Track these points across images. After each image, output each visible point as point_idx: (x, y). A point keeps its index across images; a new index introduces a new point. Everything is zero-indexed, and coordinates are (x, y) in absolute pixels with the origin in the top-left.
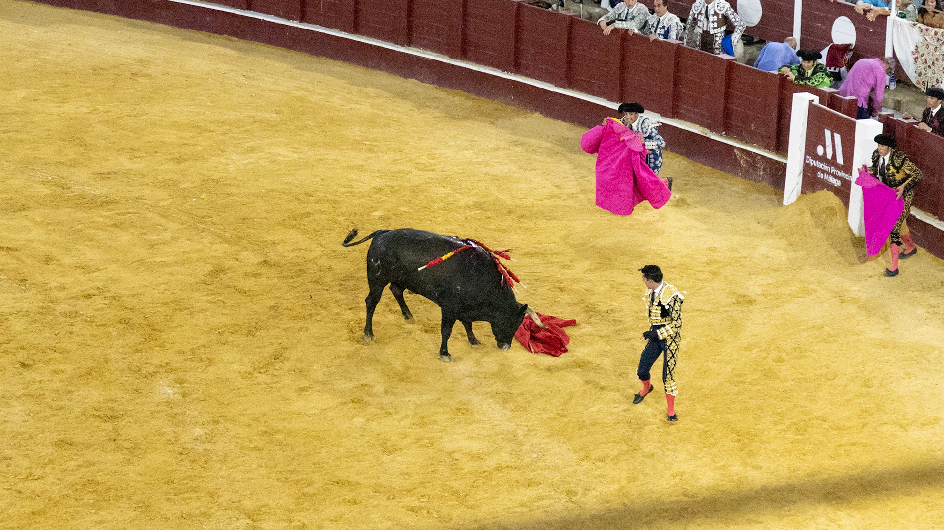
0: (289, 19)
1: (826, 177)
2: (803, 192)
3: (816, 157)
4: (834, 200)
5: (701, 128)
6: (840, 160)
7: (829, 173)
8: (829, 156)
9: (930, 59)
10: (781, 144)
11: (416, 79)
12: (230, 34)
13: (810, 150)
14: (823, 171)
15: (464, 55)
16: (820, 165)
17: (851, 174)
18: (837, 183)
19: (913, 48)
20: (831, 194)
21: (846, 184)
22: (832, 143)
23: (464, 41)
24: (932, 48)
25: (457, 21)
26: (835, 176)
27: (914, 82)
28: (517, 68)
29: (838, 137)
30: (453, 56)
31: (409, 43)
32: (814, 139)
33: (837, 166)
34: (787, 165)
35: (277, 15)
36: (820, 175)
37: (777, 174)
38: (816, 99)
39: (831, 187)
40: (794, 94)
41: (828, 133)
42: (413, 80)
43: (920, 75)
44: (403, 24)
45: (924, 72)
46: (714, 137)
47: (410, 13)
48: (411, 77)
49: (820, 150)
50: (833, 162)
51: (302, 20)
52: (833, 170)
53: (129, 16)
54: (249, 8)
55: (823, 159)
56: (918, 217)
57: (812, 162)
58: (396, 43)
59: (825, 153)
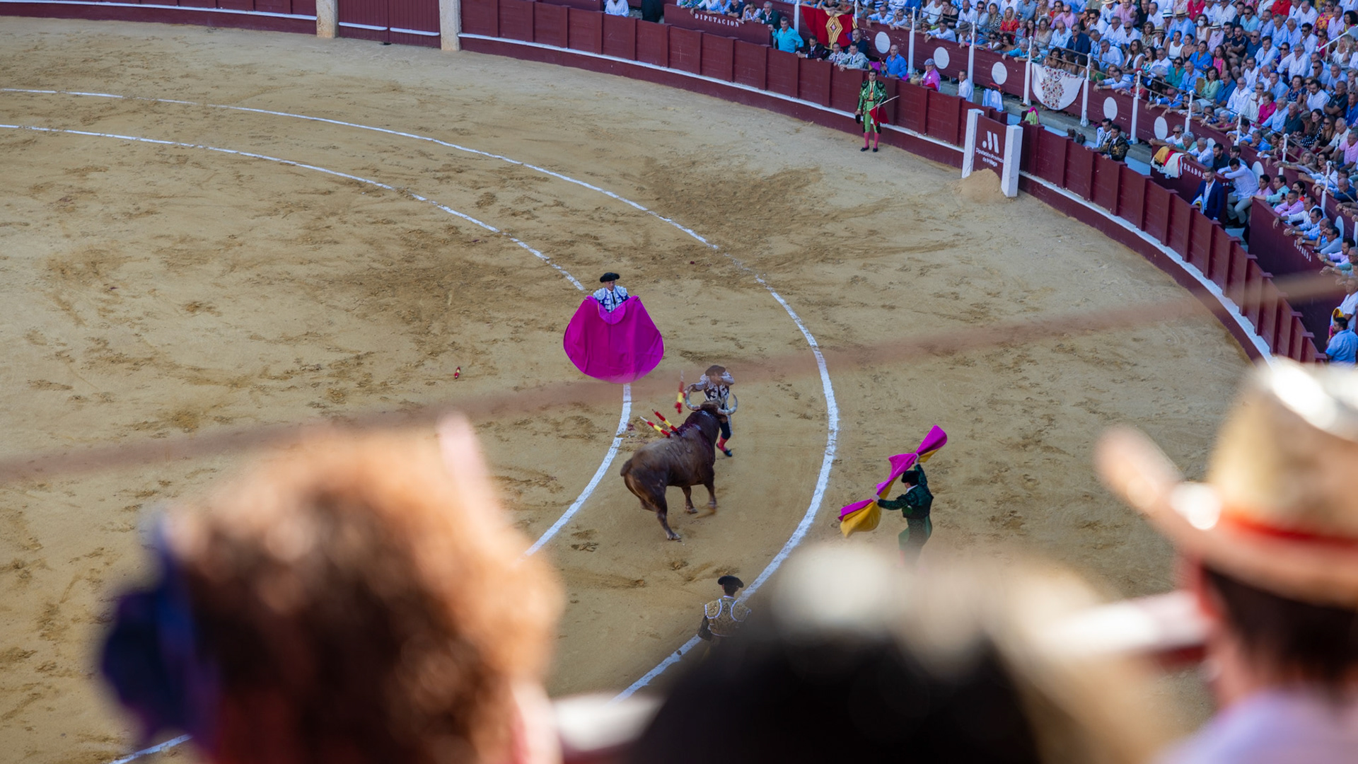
0: (661, 66)
1: (988, 160)
2: (975, 169)
3: (982, 148)
4: (994, 174)
5: (912, 131)
6: (997, 150)
7: (989, 158)
8: (990, 148)
9: (1052, 88)
10: (960, 141)
11: (738, 102)
12: (625, 76)
13: (978, 144)
14: (986, 157)
15: (767, 88)
16: (985, 153)
17: (1003, 159)
18: (995, 164)
19: (1042, 81)
20: (991, 171)
21: (1001, 165)
22: (992, 139)
23: (767, 79)
24: (1053, 82)
25: (763, 67)
26: (994, 160)
27: (1042, 102)
28: (799, 96)
29: (995, 136)
30: (760, 88)
31: (733, 80)
32: (980, 138)
33: (995, 154)
34: (965, 154)
35: (654, 64)
36: (984, 159)
37: (957, 160)
38: (982, 112)
39: (991, 167)
40: (969, 110)
41: (989, 134)
42: (736, 103)
43: (1046, 97)
44: (731, 69)
45: (1048, 95)
46: (920, 136)
47: (734, 63)
48: (735, 101)
49: (984, 144)
50: (992, 152)
51: (668, 67)
52: (992, 156)
53: (564, 65)
54: (636, 59)
55: (986, 150)
56: (1044, 185)
57: (979, 152)
58: (726, 80)
59: (987, 146)
